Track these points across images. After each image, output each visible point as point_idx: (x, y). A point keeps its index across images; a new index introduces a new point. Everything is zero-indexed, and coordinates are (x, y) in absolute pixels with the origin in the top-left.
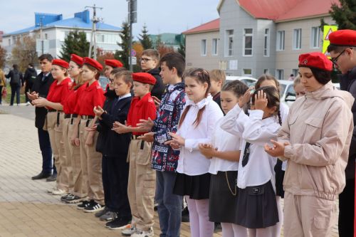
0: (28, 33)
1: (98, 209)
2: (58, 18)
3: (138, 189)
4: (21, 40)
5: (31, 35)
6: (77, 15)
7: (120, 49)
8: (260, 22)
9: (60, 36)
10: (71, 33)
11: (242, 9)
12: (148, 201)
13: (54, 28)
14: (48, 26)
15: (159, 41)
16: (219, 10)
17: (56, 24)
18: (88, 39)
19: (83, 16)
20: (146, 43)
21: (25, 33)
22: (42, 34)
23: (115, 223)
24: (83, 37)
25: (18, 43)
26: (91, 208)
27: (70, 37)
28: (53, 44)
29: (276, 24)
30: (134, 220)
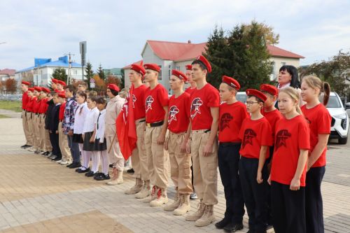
0: (30, 70)
1: (50, 155)
2: (49, 61)
3: (63, 143)
4: (26, 75)
5: (32, 71)
6: (60, 59)
7: (85, 78)
8: (165, 62)
9: (50, 72)
10: (57, 70)
11: (155, 54)
12: (67, 148)
13: (46, 67)
14: (42, 66)
15: (109, 73)
16: (142, 55)
17: (47, 65)
18: (67, 73)
19: (64, 60)
20: (101, 75)
21: (29, 71)
22: (39, 71)
23: (56, 159)
24: (64, 72)
25: (25, 76)
26: (47, 155)
27: (56, 72)
28: (45, 77)
29: (175, 63)
30: (63, 157)
